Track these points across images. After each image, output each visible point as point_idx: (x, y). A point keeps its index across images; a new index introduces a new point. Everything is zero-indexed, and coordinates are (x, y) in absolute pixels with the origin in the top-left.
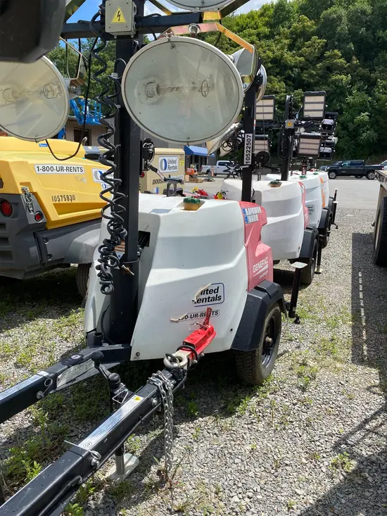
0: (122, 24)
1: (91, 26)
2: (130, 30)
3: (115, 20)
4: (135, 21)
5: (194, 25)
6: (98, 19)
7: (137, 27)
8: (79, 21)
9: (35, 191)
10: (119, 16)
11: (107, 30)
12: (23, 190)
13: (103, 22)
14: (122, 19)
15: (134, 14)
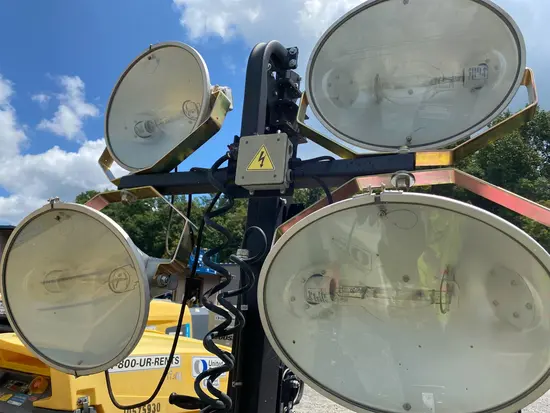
0: (267, 172)
1: (210, 175)
2: (280, 181)
3: (255, 165)
4: (290, 167)
5: (404, 173)
6: (225, 164)
7: (292, 176)
8: (192, 170)
9: (98, 403)
10: (262, 159)
11: (239, 181)
12: (80, 402)
13: (232, 170)
14: (268, 165)
15: (289, 157)
